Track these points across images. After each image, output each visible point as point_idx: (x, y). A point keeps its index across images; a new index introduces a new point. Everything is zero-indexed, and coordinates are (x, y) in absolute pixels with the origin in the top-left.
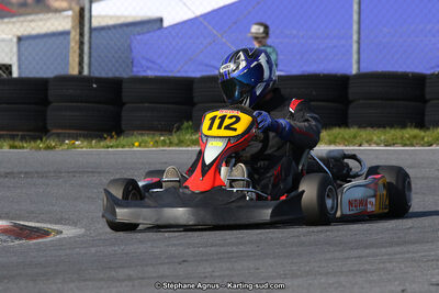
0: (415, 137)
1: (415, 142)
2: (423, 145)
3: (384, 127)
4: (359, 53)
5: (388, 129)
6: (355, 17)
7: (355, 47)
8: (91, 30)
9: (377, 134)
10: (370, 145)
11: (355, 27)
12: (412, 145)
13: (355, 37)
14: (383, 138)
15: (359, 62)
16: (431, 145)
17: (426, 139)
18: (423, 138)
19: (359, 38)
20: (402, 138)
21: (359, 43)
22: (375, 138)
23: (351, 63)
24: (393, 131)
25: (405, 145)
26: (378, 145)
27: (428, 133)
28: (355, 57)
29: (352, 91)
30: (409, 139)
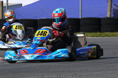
0: (100, 35)
1: (100, 36)
2: (102, 37)
3: (91, 32)
4: (81, 12)
5: (92, 33)
6: (80, 3)
7: (80, 11)
8: (8, 6)
9: (89, 34)
10: (87, 37)
11: (80, 6)
12: (99, 37)
13: (80, 8)
14: (91, 35)
15: (81, 15)
16: (104, 37)
17: (103, 35)
18: (102, 35)
19: (81, 8)
20: (96, 35)
21: (81, 10)
22: (89, 35)
23: (79, 15)
24: (93, 33)
25: (97, 37)
26: (90, 37)
27: (103, 34)
28: (80, 13)
29: (81, 23)
30: (98, 35)
